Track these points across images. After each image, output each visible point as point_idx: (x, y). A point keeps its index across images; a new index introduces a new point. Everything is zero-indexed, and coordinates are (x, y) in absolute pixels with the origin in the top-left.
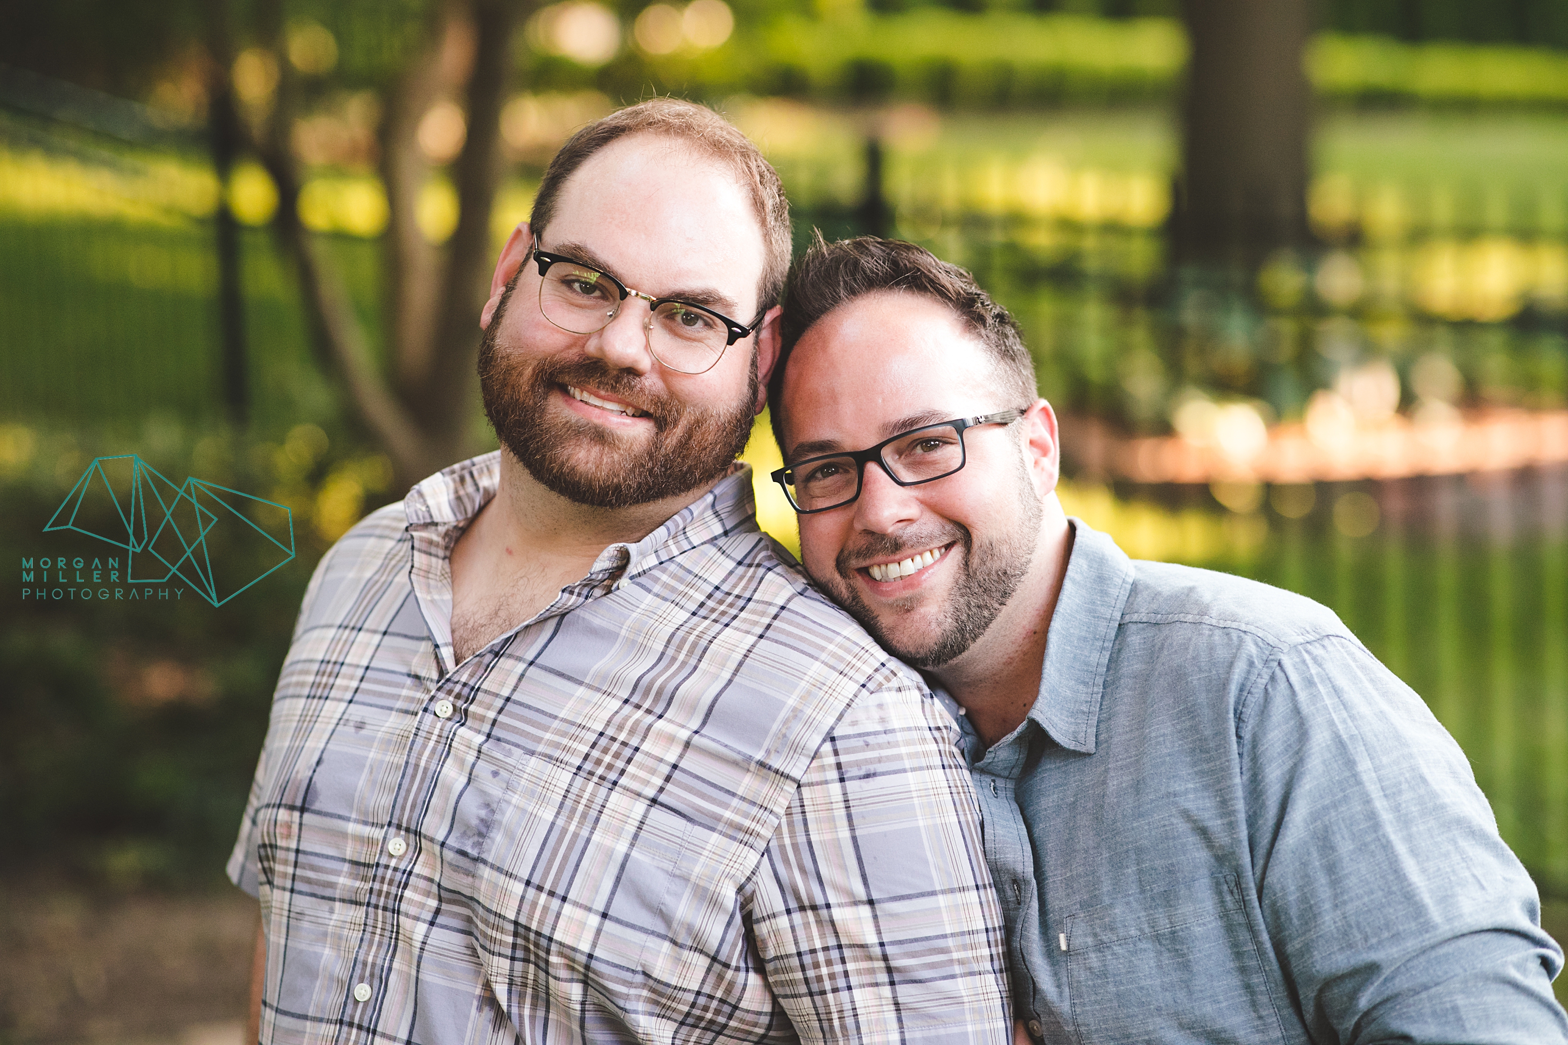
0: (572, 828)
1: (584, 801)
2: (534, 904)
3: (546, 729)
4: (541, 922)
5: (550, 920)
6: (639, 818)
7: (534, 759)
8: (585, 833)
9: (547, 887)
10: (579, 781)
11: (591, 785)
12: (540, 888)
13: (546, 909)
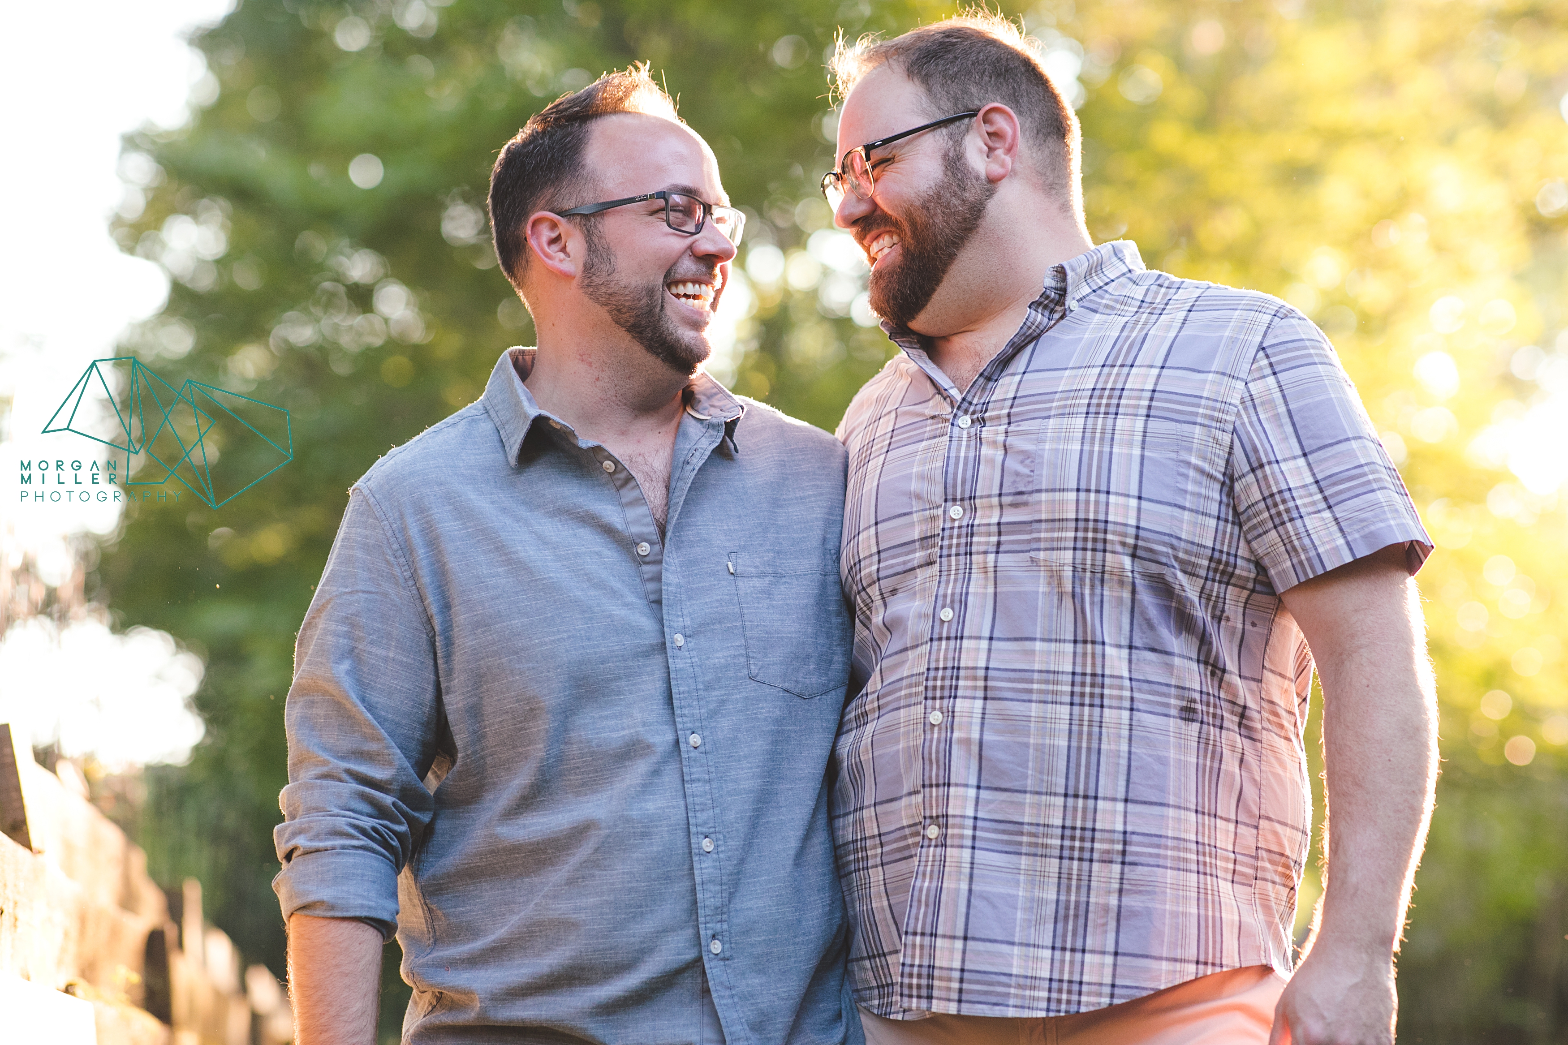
0: (1096, 448)
1: (1099, 431)
2: (1087, 502)
3: (1052, 401)
4: (1096, 512)
5: (1102, 508)
6: (1142, 430)
7: (1051, 420)
8: (1107, 449)
9: (1093, 487)
10: (1090, 421)
11: (1100, 421)
12: (1088, 491)
13: (1097, 502)
